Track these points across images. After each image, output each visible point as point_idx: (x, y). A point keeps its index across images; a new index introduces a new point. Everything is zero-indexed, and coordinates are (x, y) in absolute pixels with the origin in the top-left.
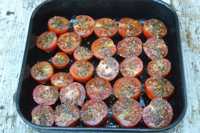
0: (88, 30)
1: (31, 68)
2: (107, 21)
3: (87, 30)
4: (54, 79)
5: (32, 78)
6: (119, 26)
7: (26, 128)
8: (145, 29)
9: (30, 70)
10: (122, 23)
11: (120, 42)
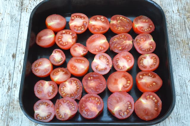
0: (83, 27)
1: (32, 64)
2: (100, 18)
3: (81, 27)
4: (53, 74)
5: (33, 73)
6: (111, 23)
7: (3, 110)
8: (135, 25)
9: (31, 66)
10: (114, 20)
11: (112, 38)
